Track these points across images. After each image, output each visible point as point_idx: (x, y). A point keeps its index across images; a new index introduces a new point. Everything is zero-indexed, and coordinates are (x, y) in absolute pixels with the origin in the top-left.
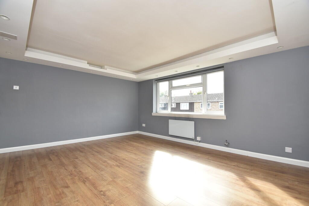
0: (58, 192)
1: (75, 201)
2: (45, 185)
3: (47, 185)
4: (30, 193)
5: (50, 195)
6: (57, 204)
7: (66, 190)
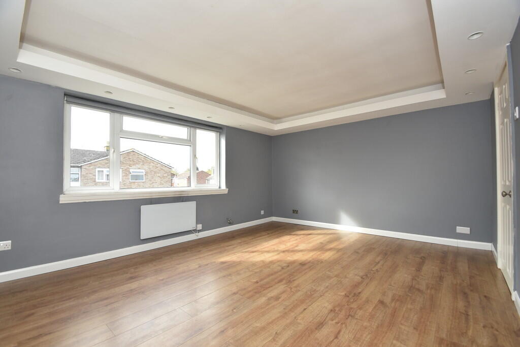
0: (397, 305)
1: (393, 286)
2: (403, 327)
3: (402, 324)
4: (432, 329)
5: (409, 306)
6: (410, 295)
7: (388, 300)
